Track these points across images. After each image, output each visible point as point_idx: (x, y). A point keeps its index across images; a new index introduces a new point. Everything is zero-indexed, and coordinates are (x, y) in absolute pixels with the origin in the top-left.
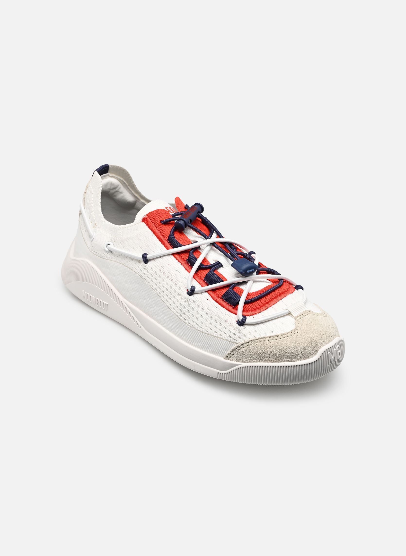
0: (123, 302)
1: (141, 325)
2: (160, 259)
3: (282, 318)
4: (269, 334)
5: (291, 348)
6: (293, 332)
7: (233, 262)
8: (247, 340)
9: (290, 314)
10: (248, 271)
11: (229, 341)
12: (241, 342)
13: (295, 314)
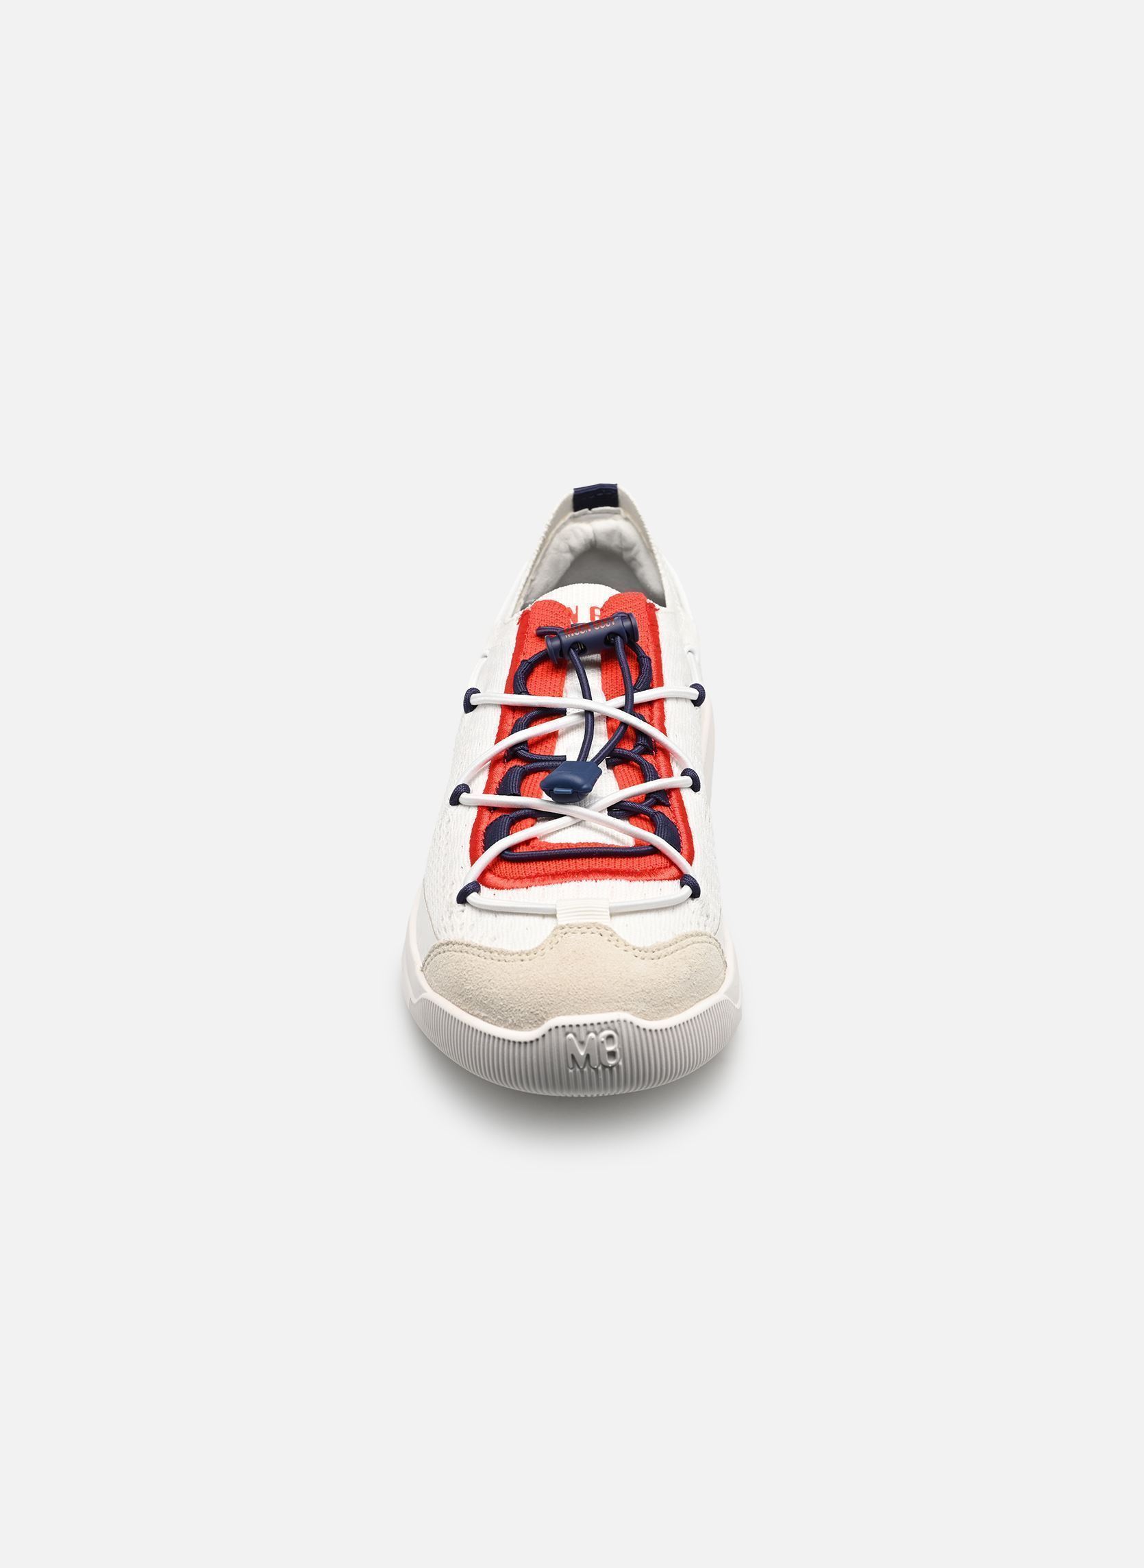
3: (537, 920)
4: (486, 943)
5: (494, 990)
6: (524, 956)
7: (575, 760)
10: (556, 790)
13: (562, 920)
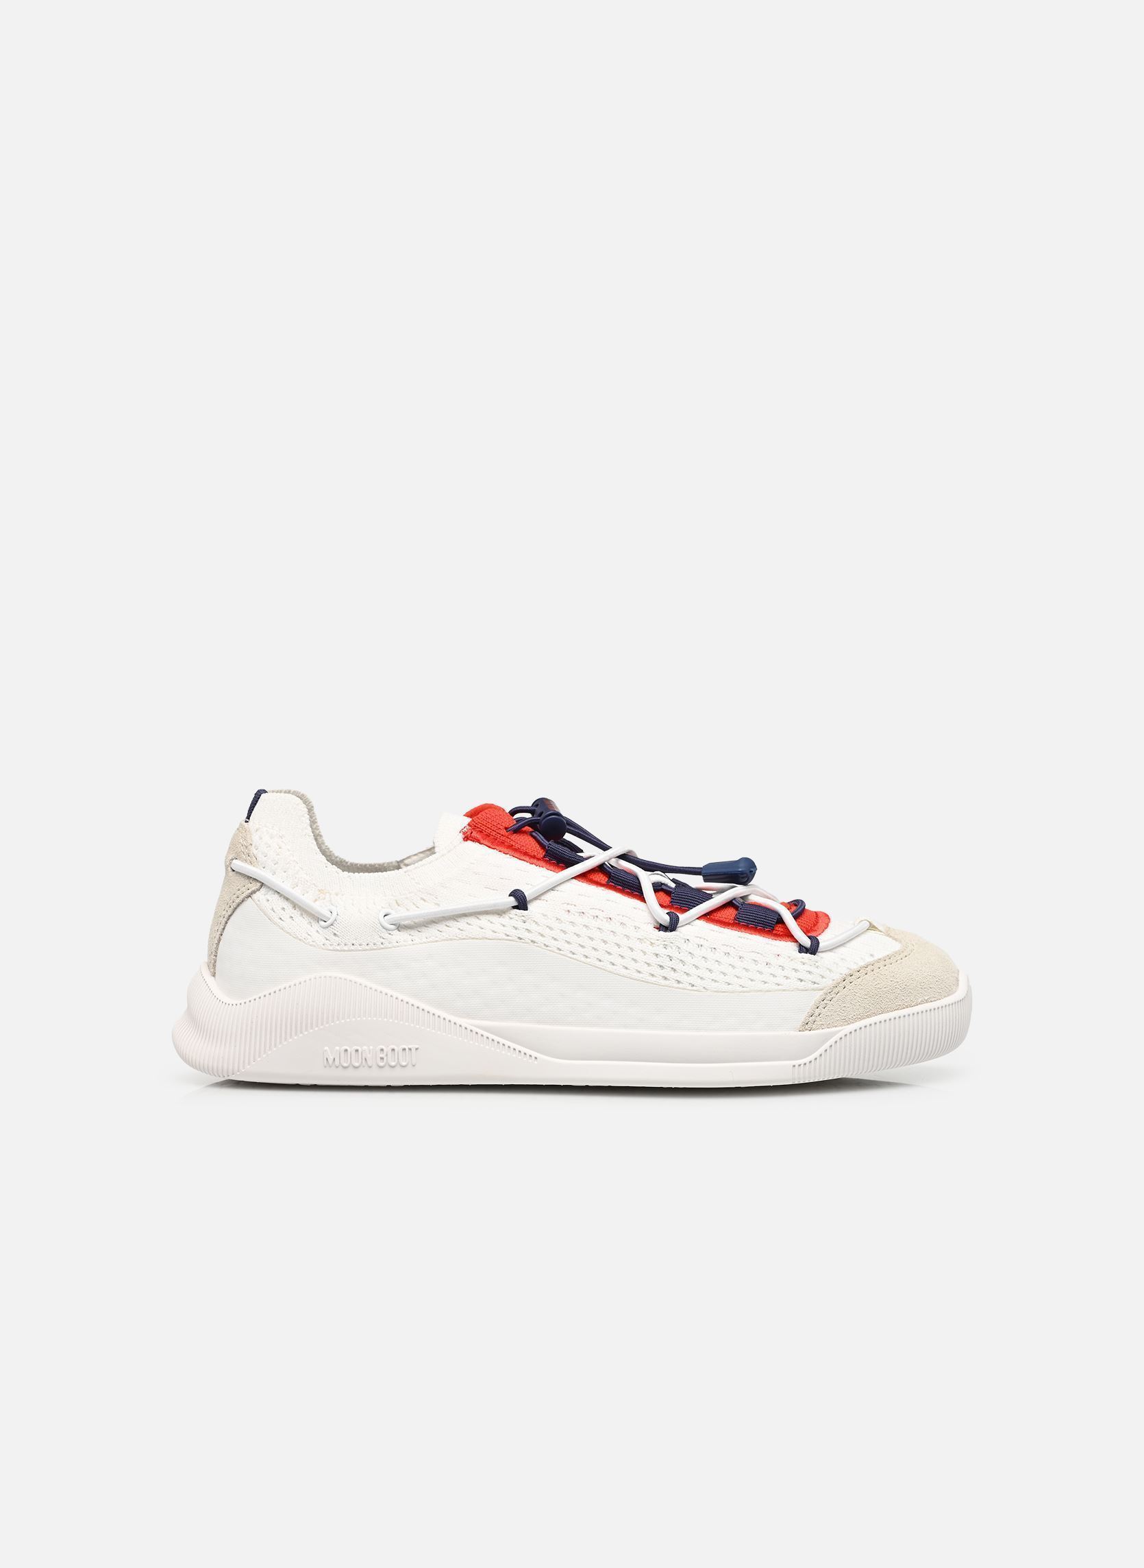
0: (470, 1027)
1: (534, 1054)
2: (552, 894)
8: (838, 977)
9: (872, 927)
11: (803, 990)
12: (828, 983)
